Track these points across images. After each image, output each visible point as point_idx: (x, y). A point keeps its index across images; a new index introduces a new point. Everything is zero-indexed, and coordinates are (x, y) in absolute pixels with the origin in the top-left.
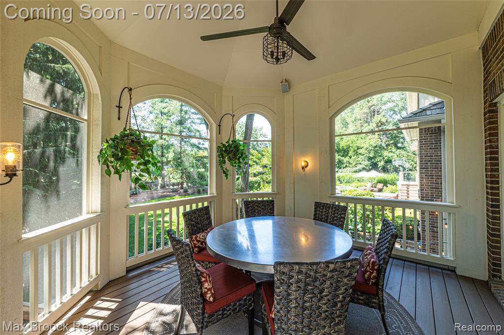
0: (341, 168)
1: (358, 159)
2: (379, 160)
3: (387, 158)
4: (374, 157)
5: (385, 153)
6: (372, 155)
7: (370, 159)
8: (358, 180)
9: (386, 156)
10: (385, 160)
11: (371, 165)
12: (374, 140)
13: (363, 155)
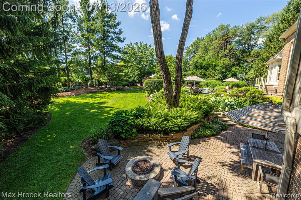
0: (205, 78)
1: (216, 73)
2: (228, 74)
3: (234, 72)
4: (225, 72)
5: (233, 70)
6: (224, 71)
7: (222, 73)
8: (219, 85)
9: (233, 71)
10: (232, 73)
11: (223, 77)
12: (226, 61)
13: (219, 70)
